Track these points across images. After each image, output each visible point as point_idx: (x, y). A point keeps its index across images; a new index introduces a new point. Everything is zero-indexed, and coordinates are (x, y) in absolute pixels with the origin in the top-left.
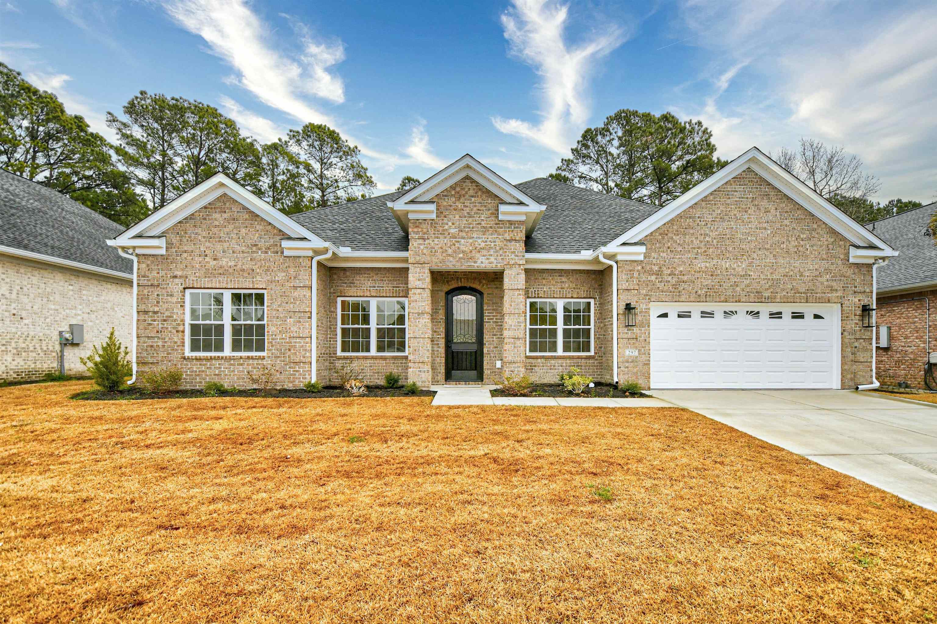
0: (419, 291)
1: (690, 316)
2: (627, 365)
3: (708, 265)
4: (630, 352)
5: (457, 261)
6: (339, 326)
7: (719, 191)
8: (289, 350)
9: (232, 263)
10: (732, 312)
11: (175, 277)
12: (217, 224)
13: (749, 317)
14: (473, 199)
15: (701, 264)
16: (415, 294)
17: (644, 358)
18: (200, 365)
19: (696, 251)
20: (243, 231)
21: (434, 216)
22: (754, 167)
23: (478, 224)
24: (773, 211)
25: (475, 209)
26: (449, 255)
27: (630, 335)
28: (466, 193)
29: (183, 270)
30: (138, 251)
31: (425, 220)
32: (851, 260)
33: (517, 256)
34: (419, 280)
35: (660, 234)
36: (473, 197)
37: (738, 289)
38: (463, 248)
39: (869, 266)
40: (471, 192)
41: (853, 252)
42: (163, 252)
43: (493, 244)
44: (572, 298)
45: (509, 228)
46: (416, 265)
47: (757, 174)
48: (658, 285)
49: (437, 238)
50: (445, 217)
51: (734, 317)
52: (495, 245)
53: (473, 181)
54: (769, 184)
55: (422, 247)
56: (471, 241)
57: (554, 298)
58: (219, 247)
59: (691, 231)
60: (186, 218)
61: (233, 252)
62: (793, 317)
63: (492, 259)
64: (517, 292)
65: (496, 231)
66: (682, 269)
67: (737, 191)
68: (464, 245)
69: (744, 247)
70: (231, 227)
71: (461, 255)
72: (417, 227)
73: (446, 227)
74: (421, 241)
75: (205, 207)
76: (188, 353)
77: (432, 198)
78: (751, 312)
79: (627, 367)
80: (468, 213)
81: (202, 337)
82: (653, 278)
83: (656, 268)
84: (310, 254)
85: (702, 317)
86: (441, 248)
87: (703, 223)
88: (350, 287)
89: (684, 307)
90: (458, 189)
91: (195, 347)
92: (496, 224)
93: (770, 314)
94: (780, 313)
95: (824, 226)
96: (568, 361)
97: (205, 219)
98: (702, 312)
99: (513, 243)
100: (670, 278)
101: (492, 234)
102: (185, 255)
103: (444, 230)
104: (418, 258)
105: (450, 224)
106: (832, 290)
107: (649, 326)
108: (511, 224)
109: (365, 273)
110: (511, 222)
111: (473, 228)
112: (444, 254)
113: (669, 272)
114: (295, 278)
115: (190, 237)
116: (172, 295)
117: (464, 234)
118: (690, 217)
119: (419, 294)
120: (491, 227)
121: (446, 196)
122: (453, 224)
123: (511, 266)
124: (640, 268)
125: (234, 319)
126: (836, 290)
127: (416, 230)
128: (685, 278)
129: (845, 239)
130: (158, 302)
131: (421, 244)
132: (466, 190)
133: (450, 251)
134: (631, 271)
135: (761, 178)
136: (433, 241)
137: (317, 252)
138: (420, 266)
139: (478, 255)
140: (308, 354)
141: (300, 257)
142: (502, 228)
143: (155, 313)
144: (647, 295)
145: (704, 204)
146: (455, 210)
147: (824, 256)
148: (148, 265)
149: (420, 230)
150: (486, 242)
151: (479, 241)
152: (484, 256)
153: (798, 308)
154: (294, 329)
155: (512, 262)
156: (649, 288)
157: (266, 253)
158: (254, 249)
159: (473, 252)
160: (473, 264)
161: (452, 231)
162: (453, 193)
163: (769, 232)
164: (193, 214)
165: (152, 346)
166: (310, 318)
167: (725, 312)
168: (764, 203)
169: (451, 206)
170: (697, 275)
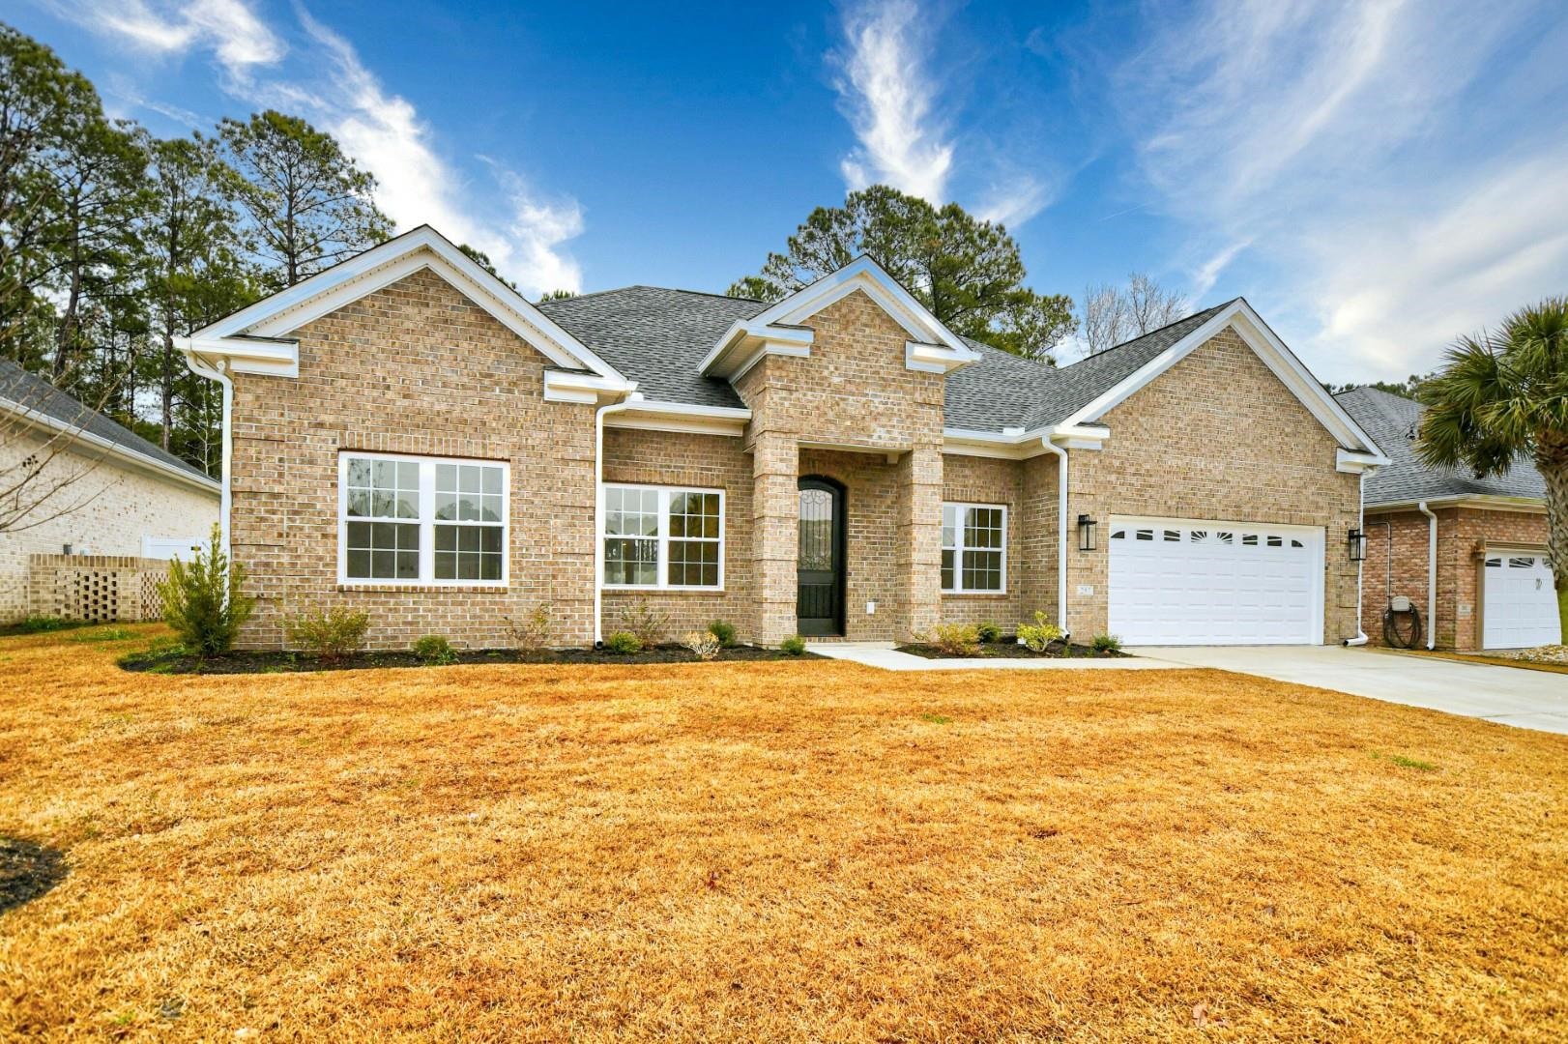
0: (780, 479)
1: (1150, 538)
2: (1078, 609)
3: (1180, 463)
4: (1084, 590)
5: (842, 433)
7: (1196, 356)
8: (554, 577)
9: (443, 407)
10: (1200, 533)
11: (321, 425)
12: (410, 325)
13: (1220, 540)
14: (868, 330)
15: (1172, 461)
16: (775, 484)
17: (1100, 599)
18: (375, 603)
19: (1165, 441)
20: (465, 345)
21: (806, 352)
22: (1238, 328)
23: (874, 373)
24: (1255, 391)
25: (870, 346)
26: (831, 422)
27: (1082, 564)
28: (858, 318)
29: (337, 412)
30: (237, 366)
31: (792, 357)
32: (1340, 468)
33: (932, 430)
34: (782, 460)
35: (1124, 412)
36: (866, 325)
37: (1214, 500)
38: (851, 411)
39: (1357, 476)
40: (864, 319)
41: (1342, 456)
42: (293, 371)
43: (896, 408)
44: (979, 502)
45: (921, 383)
46: (775, 435)
47: (1238, 336)
48: (1119, 489)
49: (811, 390)
50: (824, 355)
51: (1203, 540)
52: (899, 410)
53: (869, 301)
54: (1252, 353)
55: (787, 404)
56: (864, 399)
57: (953, 501)
58: (414, 372)
59: (1161, 411)
60: (344, 309)
61: (445, 385)
62: (1270, 544)
63: (896, 433)
64: (931, 490)
65: (901, 387)
66: (1148, 467)
67: (1214, 358)
68: (853, 405)
69: (1221, 440)
70: (439, 336)
71: (848, 423)
72: (779, 368)
73: (826, 373)
74: (784, 394)
75: (385, 291)
76: (343, 579)
77: (804, 322)
78: (1224, 534)
79: (1079, 613)
80: (860, 353)
81: (371, 549)
82: (1113, 478)
83: (1117, 463)
84: (593, 399)
85: (1166, 539)
86: (818, 408)
87: (1175, 401)
88: (626, 464)
89: (1144, 524)
90: (844, 310)
91: (356, 568)
92: (902, 375)
93: (1245, 539)
94: (1255, 537)
95: (1310, 418)
96: (971, 604)
97: (385, 314)
98: (1167, 533)
99: (926, 409)
100: (1133, 480)
101: (895, 392)
102: (342, 383)
103: (823, 378)
104: (781, 423)
105: (832, 368)
106: (1318, 507)
107: (1107, 551)
108: (924, 378)
110: (924, 375)
111: (867, 378)
112: (822, 420)
113: (1132, 470)
114: (565, 442)
115: (352, 347)
116: (312, 462)
117: (853, 388)
118: (1160, 391)
119: (781, 485)
120: (894, 380)
121: (825, 320)
122: (836, 369)
123: (923, 446)
124: (1096, 461)
125: (440, 515)
126: (1322, 508)
127: (777, 373)
128: (1152, 480)
129: (1331, 438)
130: (281, 475)
131: (785, 399)
132: (858, 313)
133: (831, 415)
134: (1085, 465)
135: (1243, 342)
136: (805, 395)
137: (605, 398)
138: (783, 436)
139: (874, 425)
140: (588, 586)
141: (573, 405)
142: (910, 382)
143: (274, 496)
144: (1105, 504)
145: (1176, 372)
146: (840, 345)
147: (1310, 460)
148: (258, 398)
149: (784, 374)
150: (886, 403)
151: (876, 400)
152: (883, 426)
153: (1276, 531)
154: (564, 537)
155: (925, 440)
156: (1108, 494)
157: (510, 391)
158: (487, 382)
159: (867, 418)
160: (866, 439)
161: (836, 380)
162: (837, 316)
163: (1250, 421)
164: (359, 303)
165: (267, 565)
166: (592, 518)
167: (1194, 534)
168: (1247, 381)
169: (833, 338)
170: (1167, 477)
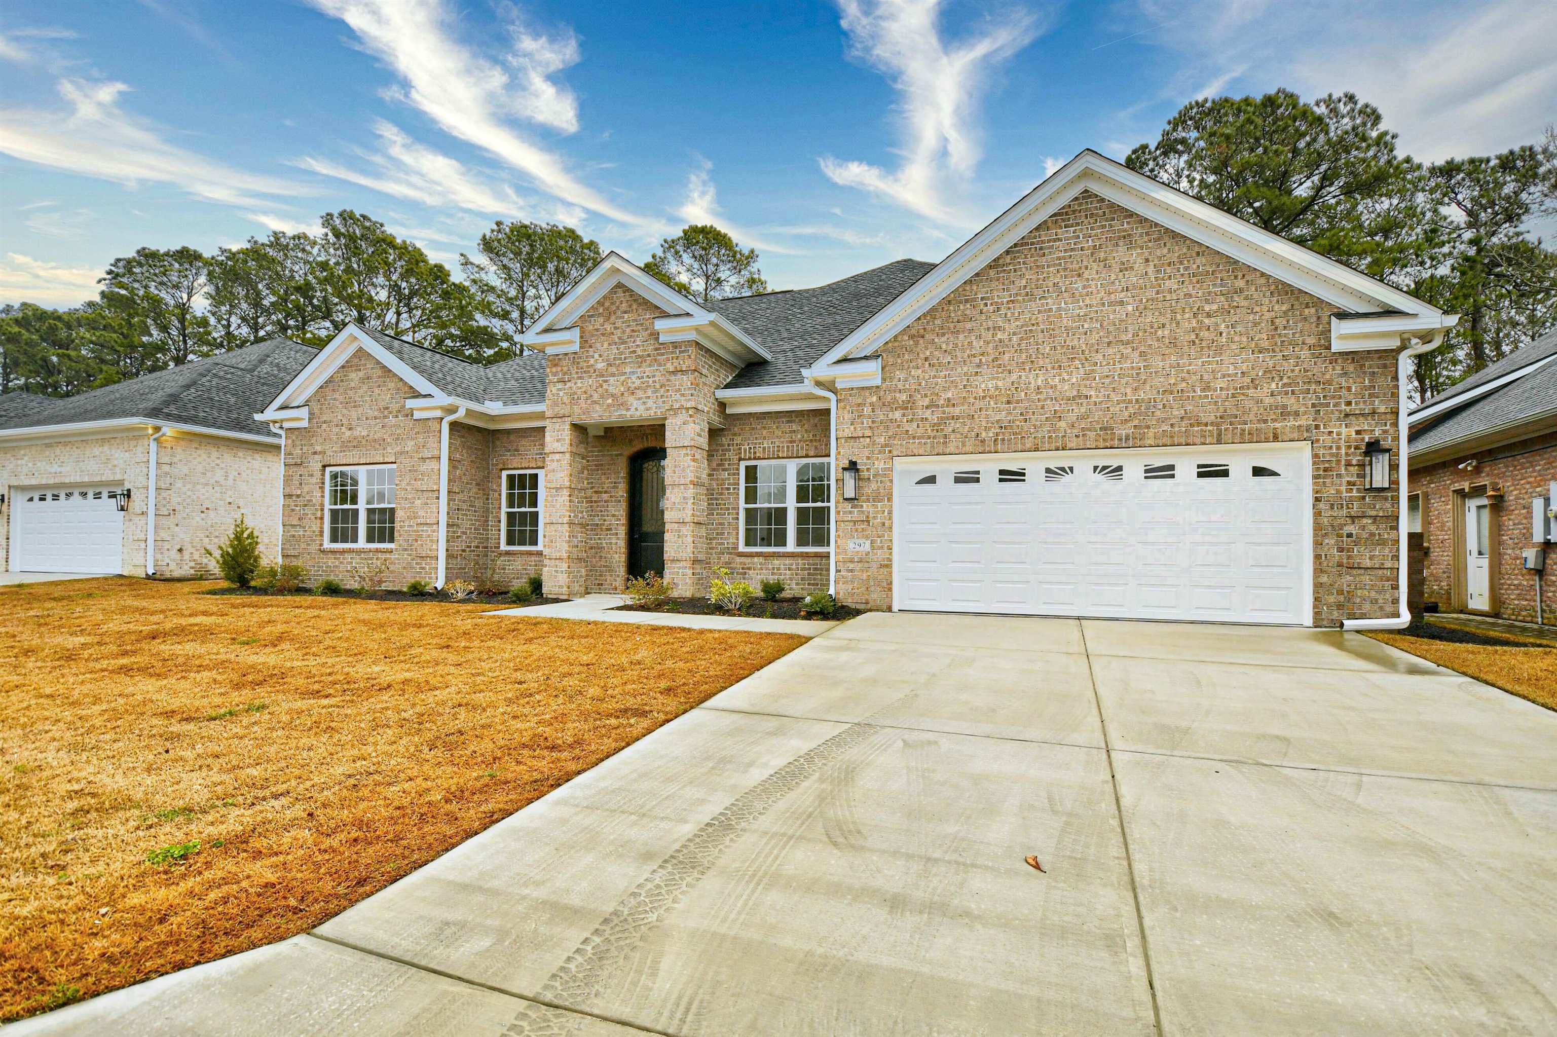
0: (557, 456)
1: (977, 480)
2: (851, 566)
3: (1000, 384)
4: (857, 546)
5: (605, 410)
6: (504, 509)
7: (1022, 245)
8: (416, 541)
9: (364, 433)
10: (1063, 469)
11: (315, 453)
12: (353, 385)
13: (1099, 477)
14: (626, 316)
15: (986, 383)
16: (553, 461)
17: (880, 555)
18: (335, 558)
19: (977, 360)
20: (377, 391)
21: (576, 347)
22: (1096, 188)
23: (632, 352)
24: (1139, 267)
25: (628, 330)
26: (595, 402)
27: (856, 515)
28: (618, 308)
29: (322, 444)
30: (286, 425)
31: (566, 354)
32: (1336, 346)
33: (683, 395)
34: (558, 441)
35: (912, 337)
36: (625, 312)
37: (1062, 424)
38: (612, 390)
39: (1389, 357)
40: (624, 306)
41: (1340, 328)
42: (305, 424)
43: (651, 380)
45: (672, 353)
46: (554, 420)
47: (1103, 200)
48: (907, 426)
49: (580, 378)
50: (591, 347)
51: (1067, 478)
52: (654, 382)
53: (627, 290)
54: (1131, 214)
55: (561, 394)
56: (623, 378)
58: (354, 414)
59: (969, 325)
60: (326, 382)
61: (367, 419)
62: (1200, 475)
63: (650, 403)
64: (684, 451)
65: (655, 360)
66: (950, 395)
67: (1060, 240)
68: (614, 385)
69: (1076, 342)
70: (365, 388)
71: (610, 401)
72: (556, 365)
73: (592, 361)
74: (560, 386)
75: (343, 367)
76: (327, 545)
77: (575, 322)
78: (1104, 468)
79: (852, 571)
80: (620, 338)
81: (340, 526)
82: (897, 415)
83: (904, 397)
84: (438, 414)
85: (1001, 480)
86: (585, 392)
87: (991, 308)
89: (966, 464)
90: (607, 304)
91: (333, 537)
92: (656, 349)
93: (1146, 471)
94: (1172, 467)
95: (1263, 281)
96: (800, 561)
97: (342, 381)
98: (1002, 472)
99: (679, 376)
100: (928, 414)
101: (650, 366)
102: (324, 426)
103: (588, 367)
104: (557, 409)
105: (596, 356)
106: (1285, 414)
107: (890, 500)
108: (676, 347)
109: (531, 436)
110: (675, 345)
111: (625, 359)
112: (589, 402)
113: (926, 402)
114: (423, 446)
115: (329, 404)
116: (312, 475)
117: (613, 369)
118: (967, 301)
119: (558, 461)
120: (649, 355)
121: (592, 316)
122: (600, 356)
123: (676, 411)
124: (874, 399)
125: (368, 503)
126: (1297, 414)
127: (554, 370)
128: (957, 411)
129: (1319, 303)
130: (301, 484)
131: (559, 390)
132: (618, 304)
133: (596, 397)
134: (859, 405)
135: (1112, 205)
136: (576, 383)
137: (452, 410)
138: (559, 420)
139: (631, 399)
140: (434, 547)
141: (429, 419)
142: (663, 354)
143: (298, 496)
144: (886, 445)
145: (992, 273)
146: (603, 335)
147: (1265, 344)
148: (293, 441)
149: (559, 369)
150: (642, 377)
151: (634, 378)
152: (639, 399)
153: (1214, 456)
154: (421, 513)
155: (677, 406)
156: (890, 434)
157: (397, 416)
158: (386, 412)
159: (626, 394)
160: (624, 412)
161: (600, 366)
162: (601, 310)
163: (1130, 308)
164: (332, 377)
165: (294, 536)
166: (438, 498)
167: (1048, 470)
168: (1121, 253)
169: (597, 330)
170: (979, 404)
